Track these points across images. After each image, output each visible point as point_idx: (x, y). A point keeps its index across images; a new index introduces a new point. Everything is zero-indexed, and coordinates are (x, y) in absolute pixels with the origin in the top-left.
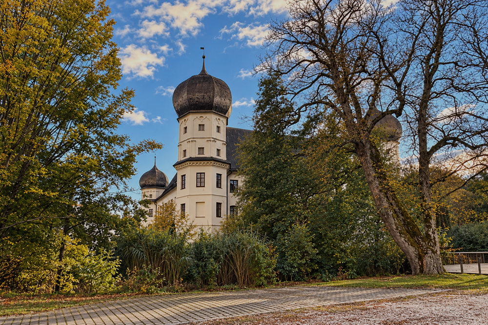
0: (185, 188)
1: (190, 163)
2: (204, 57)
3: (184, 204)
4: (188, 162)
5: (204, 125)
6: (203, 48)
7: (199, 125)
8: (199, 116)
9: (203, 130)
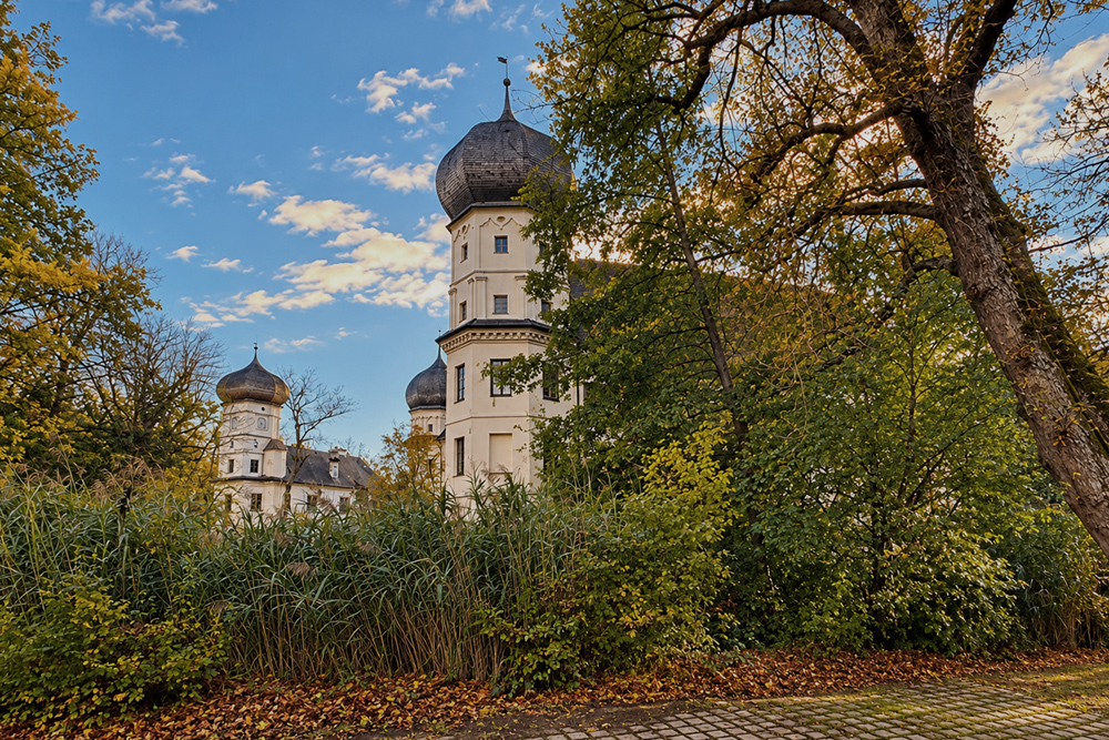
0: (463, 399)
1: (474, 334)
2: (507, 83)
3: (462, 439)
4: (470, 332)
5: (506, 238)
6: (504, 61)
7: (496, 238)
8: (494, 216)
9: (505, 251)
